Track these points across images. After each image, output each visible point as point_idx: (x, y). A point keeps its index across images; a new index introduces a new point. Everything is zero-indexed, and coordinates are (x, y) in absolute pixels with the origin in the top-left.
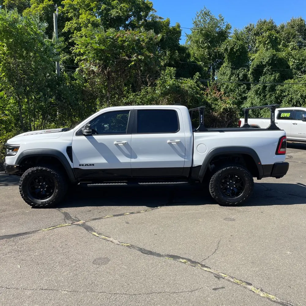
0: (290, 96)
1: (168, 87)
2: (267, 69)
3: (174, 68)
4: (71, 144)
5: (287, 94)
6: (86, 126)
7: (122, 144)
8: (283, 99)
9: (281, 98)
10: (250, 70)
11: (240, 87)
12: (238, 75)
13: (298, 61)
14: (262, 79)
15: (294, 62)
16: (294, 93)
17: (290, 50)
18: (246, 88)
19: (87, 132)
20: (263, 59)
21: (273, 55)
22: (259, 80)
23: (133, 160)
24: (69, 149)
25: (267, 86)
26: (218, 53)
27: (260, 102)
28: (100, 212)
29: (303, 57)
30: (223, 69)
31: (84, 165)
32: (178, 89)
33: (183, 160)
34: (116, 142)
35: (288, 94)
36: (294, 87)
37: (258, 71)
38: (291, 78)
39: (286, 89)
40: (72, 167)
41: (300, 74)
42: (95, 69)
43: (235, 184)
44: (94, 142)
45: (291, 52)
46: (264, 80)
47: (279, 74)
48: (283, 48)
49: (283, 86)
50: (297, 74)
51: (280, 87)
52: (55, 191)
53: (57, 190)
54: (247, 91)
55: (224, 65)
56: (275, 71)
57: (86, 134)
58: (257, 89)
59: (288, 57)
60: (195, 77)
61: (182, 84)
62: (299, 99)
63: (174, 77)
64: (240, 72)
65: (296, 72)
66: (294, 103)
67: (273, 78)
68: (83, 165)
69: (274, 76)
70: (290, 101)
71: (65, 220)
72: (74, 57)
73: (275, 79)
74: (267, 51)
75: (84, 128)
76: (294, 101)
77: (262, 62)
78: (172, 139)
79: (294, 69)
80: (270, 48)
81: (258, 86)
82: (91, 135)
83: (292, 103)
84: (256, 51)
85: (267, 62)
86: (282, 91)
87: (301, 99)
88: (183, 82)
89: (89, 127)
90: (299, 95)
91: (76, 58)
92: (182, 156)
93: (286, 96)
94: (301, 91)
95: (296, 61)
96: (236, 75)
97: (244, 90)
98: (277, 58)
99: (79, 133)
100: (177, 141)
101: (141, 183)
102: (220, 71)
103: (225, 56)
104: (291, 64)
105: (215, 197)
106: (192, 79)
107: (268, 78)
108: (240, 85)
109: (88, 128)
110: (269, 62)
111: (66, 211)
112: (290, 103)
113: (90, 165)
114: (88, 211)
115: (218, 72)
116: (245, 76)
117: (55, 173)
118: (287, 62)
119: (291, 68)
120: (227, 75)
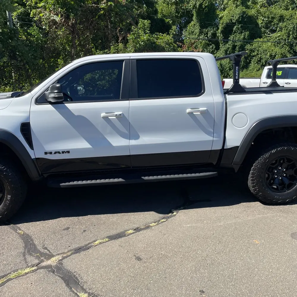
0: (259, 56)
1: (142, 43)
2: (237, 28)
3: (148, 21)
4: (29, 118)
5: (256, 54)
6: (53, 88)
7: (115, 117)
8: (252, 59)
9: (251, 58)
10: (220, 28)
11: (209, 47)
12: (207, 34)
13: (267, 19)
14: (231, 37)
15: (263, 20)
16: (264, 53)
17: (259, 7)
18: (215, 49)
19: (54, 98)
20: (233, 17)
21: (243, 12)
22: (229, 39)
23: (133, 142)
24: (25, 128)
25: (236, 46)
26: (186, 10)
27: (229, 63)
28: (85, 231)
29: (273, 15)
30: (191, 27)
31: (53, 153)
32: (154, 45)
33: (211, 138)
34: (105, 114)
35: (258, 54)
36: (263, 47)
37: (228, 30)
38: (260, 37)
39: (255, 49)
40: (33, 157)
41: (269, 33)
42: (58, 19)
43: (285, 172)
44: (68, 115)
45: (260, 9)
46: (233, 39)
47: (248, 32)
48: (252, 6)
49: (252, 45)
50: (266, 33)
51: (249, 46)
52: (7, 198)
53: (9, 196)
54: (216, 51)
55: (192, 23)
56: (245, 30)
57: (52, 101)
58: (226, 49)
59: (257, 15)
60: (171, 32)
61: (158, 40)
62: (268, 58)
63: (149, 31)
64: (209, 31)
65: (265, 31)
66: (263, 63)
67: (242, 37)
68: (51, 153)
69: (244, 35)
70: (259, 61)
71: (24, 256)
72: (29, 10)
73: (244, 38)
74: (237, 8)
75: (49, 91)
76: (263, 61)
77: (231, 20)
78: (195, 107)
79: (264, 27)
80: (240, 4)
81: (227, 46)
82: (61, 103)
83: (261, 63)
84: (224, 9)
85: (237, 20)
86: (252, 51)
87: (270, 59)
88: (159, 38)
89: (57, 88)
90: (268, 54)
91: (31, 11)
92: (208, 133)
93: (255, 56)
94: (270, 51)
95: (265, 19)
96: (205, 34)
97: (213, 50)
98: (246, 15)
99: (41, 100)
100: (201, 109)
101: (146, 178)
102: (188, 30)
103: (193, 13)
104: (260, 22)
105: (257, 193)
106: (168, 34)
107: (238, 37)
108: (209, 45)
109: (56, 91)
110: (239, 20)
111: (27, 232)
112: (259, 63)
113: (63, 152)
114: (64, 230)
115: (186, 31)
116: (214, 35)
117: (4, 168)
118: (256, 20)
119: (260, 27)
120: (196, 34)
